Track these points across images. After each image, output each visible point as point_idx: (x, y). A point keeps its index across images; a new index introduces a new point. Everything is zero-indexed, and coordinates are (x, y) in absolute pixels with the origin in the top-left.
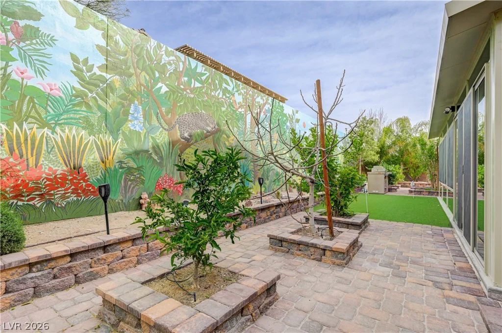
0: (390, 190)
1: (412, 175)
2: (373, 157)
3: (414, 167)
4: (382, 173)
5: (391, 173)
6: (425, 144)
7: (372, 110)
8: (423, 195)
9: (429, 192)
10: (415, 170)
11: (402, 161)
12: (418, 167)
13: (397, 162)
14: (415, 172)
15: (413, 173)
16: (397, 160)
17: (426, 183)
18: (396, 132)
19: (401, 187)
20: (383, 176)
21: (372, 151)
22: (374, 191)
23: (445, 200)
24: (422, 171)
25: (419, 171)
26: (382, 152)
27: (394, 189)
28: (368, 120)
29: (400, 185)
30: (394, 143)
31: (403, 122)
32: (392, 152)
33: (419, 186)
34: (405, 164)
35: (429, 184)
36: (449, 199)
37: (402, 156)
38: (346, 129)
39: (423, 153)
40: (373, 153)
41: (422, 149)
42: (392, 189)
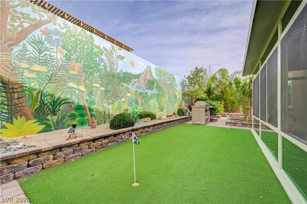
0: (211, 120)
1: (230, 108)
2: (202, 95)
3: (231, 103)
4: (203, 107)
5: (212, 107)
6: (239, 83)
7: (204, 65)
8: (238, 126)
9: (243, 124)
10: (231, 105)
11: (223, 99)
12: (234, 103)
13: (219, 99)
14: (232, 106)
15: (230, 107)
16: (219, 98)
17: (239, 114)
18: (219, 78)
19: (222, 116)
20: (204, 110)
21: (202, 91)
22: (197, 122)
23: (258, 132)
24: (237, 105)
25: (234, 105)
26: (209, 92)
27: (215, 120)
28: (199, 69)
29: (221, 116)
30: (218, 86)
31: (223, 72)
32: (216, 92)
33: (235, 116)
34: (225, 101)
35: (242, 115)
36: (262, 132)
37: (223, 95)
38: (184, 76)
39: (237, 90)
40: (201, 92)
41: (237, 87)
42: (213, 120)
